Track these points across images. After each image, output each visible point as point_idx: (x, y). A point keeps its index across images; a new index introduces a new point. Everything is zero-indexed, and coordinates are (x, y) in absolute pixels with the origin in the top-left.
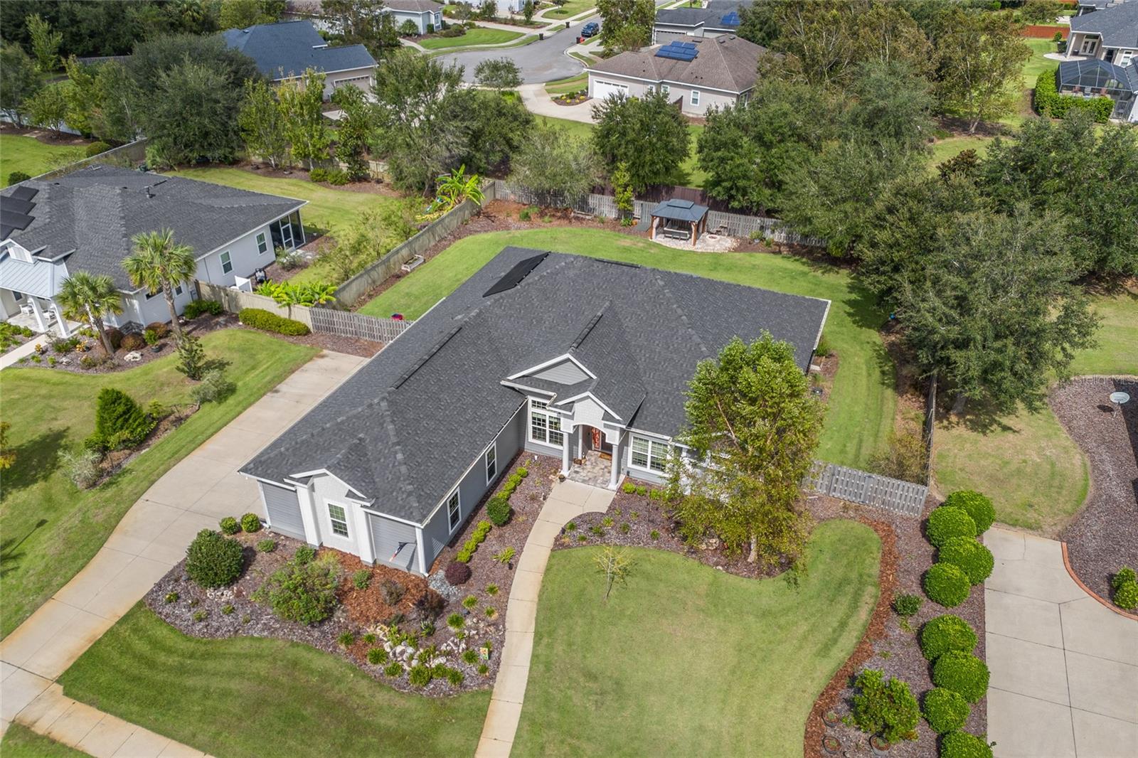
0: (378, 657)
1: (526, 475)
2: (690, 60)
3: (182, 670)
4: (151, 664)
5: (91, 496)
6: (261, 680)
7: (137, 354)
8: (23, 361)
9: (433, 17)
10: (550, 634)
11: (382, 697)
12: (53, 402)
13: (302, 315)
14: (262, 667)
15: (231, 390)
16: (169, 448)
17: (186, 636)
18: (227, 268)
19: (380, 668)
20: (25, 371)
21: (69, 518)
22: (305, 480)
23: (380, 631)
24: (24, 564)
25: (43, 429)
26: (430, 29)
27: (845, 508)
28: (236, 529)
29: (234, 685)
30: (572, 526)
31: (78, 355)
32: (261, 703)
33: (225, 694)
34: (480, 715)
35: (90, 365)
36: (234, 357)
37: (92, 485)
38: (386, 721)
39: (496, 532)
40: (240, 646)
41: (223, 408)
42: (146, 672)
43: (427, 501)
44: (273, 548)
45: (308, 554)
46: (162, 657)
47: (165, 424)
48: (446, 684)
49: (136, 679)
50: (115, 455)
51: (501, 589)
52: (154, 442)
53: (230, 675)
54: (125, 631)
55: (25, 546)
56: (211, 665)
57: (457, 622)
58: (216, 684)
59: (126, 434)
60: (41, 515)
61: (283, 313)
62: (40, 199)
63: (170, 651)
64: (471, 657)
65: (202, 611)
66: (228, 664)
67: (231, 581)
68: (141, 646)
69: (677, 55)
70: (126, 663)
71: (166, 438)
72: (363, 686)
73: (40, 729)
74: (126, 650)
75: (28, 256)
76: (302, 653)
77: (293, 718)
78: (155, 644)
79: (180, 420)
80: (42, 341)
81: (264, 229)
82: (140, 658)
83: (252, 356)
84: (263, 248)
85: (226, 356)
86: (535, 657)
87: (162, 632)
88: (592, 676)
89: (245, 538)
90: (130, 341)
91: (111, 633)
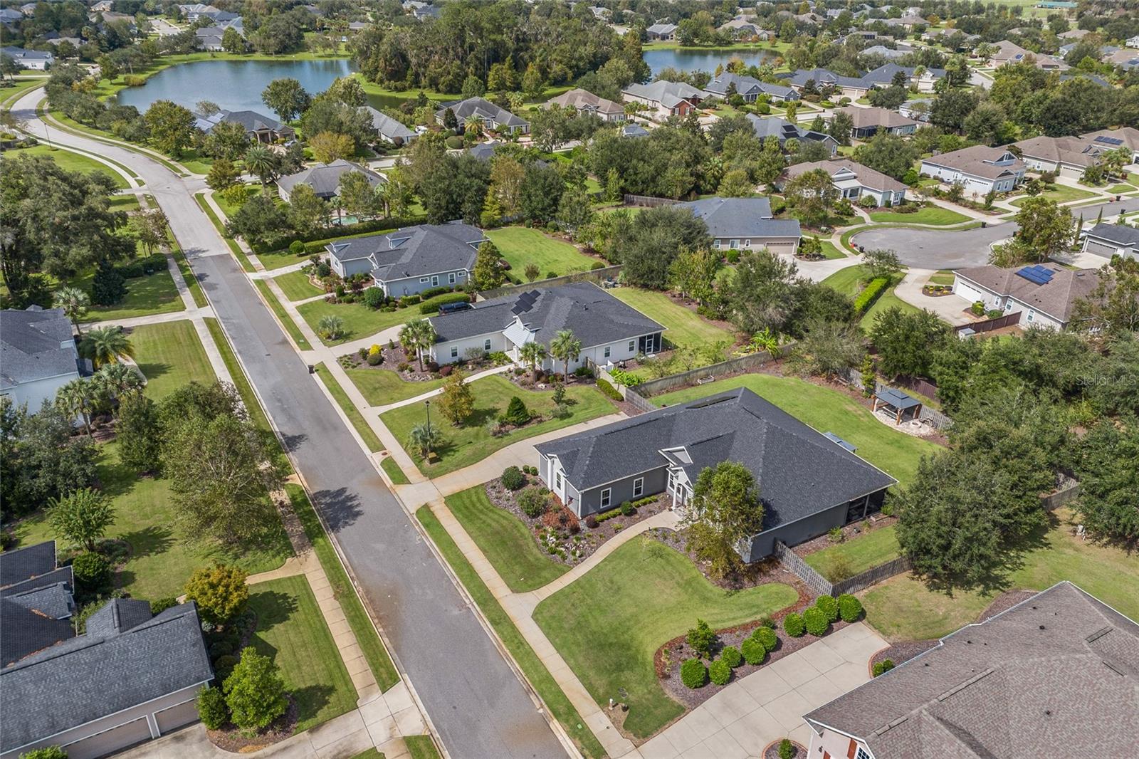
0: (543, 538)
1: (656, 501)
2: (1040, 284)
3: (481, 512)
4: (474, 506)
5: (492, 439)
6: (502, 526)
7: (543, 385)
8: (501, 373)
9: (893, 195)
10: (610, 561)
11: (535, 551)
12: (501, 396)
13: (623, 390)
14: (505, 522)
15: (570, 416)
16: (529, 431)
17: (489, 502)
18: (607, 355)
19: (541, 541)
20: (499, 379)
21: (479, 445)
22: (551, 458)
23: (550, 529)
24: (457, 454)
25: (491, 406)
26: (888, 204)
27: (798, 583)
28: (527, 471)
29: (494, 524)
30: (656, 530)
31: (522, 378)
32: (498, 533)
33: (489, 525)
34: (563, 572)
35: (523, 384)
36: (581, 401)
37: (495, 434)
38: (531, 558)
39: (622, 516)
40: (504, 513)
41: (561, 422)
42: (471, 507)
43: (586, 484)
44: (536, 484)
45: (545, 491)
46: (478, 505)
47: (534, 421)
48: (559, 557)
49: (467, 508)
50: (508, 427)
51: (605, 538)
52: (526, 427)
53: (494, 520)
54: (473, 492)
55: (461, 449)
56: (491, 514)
57: (578, 539)
58: (489, 521)
59: (515, 419)
60: (472, 440)
61: (615, 386)
62: (539, 299)
63: (482, 504)
64: (574, 554)
65: (499, 495)
66: (496, 517)
67: (513, 489)
68: (474, 499)
69: (1032, 277)
70: (467, 502)
71: (532, 426)
72: (532, 544)
73: (432, 509)
74: (469, 497)
75: (522, 326)
76: (521, 524)
77: (504, 543)
78: (479, 500)
79: (541, 421)
80: (512, 367)
81: (635, 339)
82: (472, 502)
83: (590, 403)
84: (631, 349)
85: (578, 399)
86: (597, 566)
87: (483, 497)
88: (612, 582)
89: (530, 477)
90: (543, 378)
91: (468, 490)
